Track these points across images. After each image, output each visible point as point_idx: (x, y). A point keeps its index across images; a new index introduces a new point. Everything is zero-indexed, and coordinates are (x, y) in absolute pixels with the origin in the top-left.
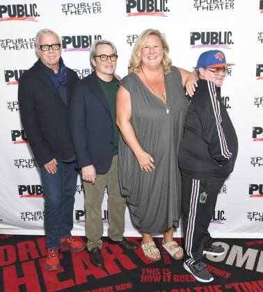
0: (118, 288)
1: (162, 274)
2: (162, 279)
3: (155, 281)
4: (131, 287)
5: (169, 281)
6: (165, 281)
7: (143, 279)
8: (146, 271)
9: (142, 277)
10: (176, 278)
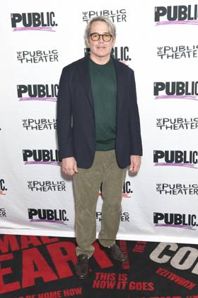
0: (66, 293)
1: (117, 280)
2: (116, 286)
3: (108, 287)
4: (80, 293)
5: (123, 288)
6: (119, 288)
7: (96, 284)
8: (100, 275)
9: (95, 281)
10: (132, 285)
